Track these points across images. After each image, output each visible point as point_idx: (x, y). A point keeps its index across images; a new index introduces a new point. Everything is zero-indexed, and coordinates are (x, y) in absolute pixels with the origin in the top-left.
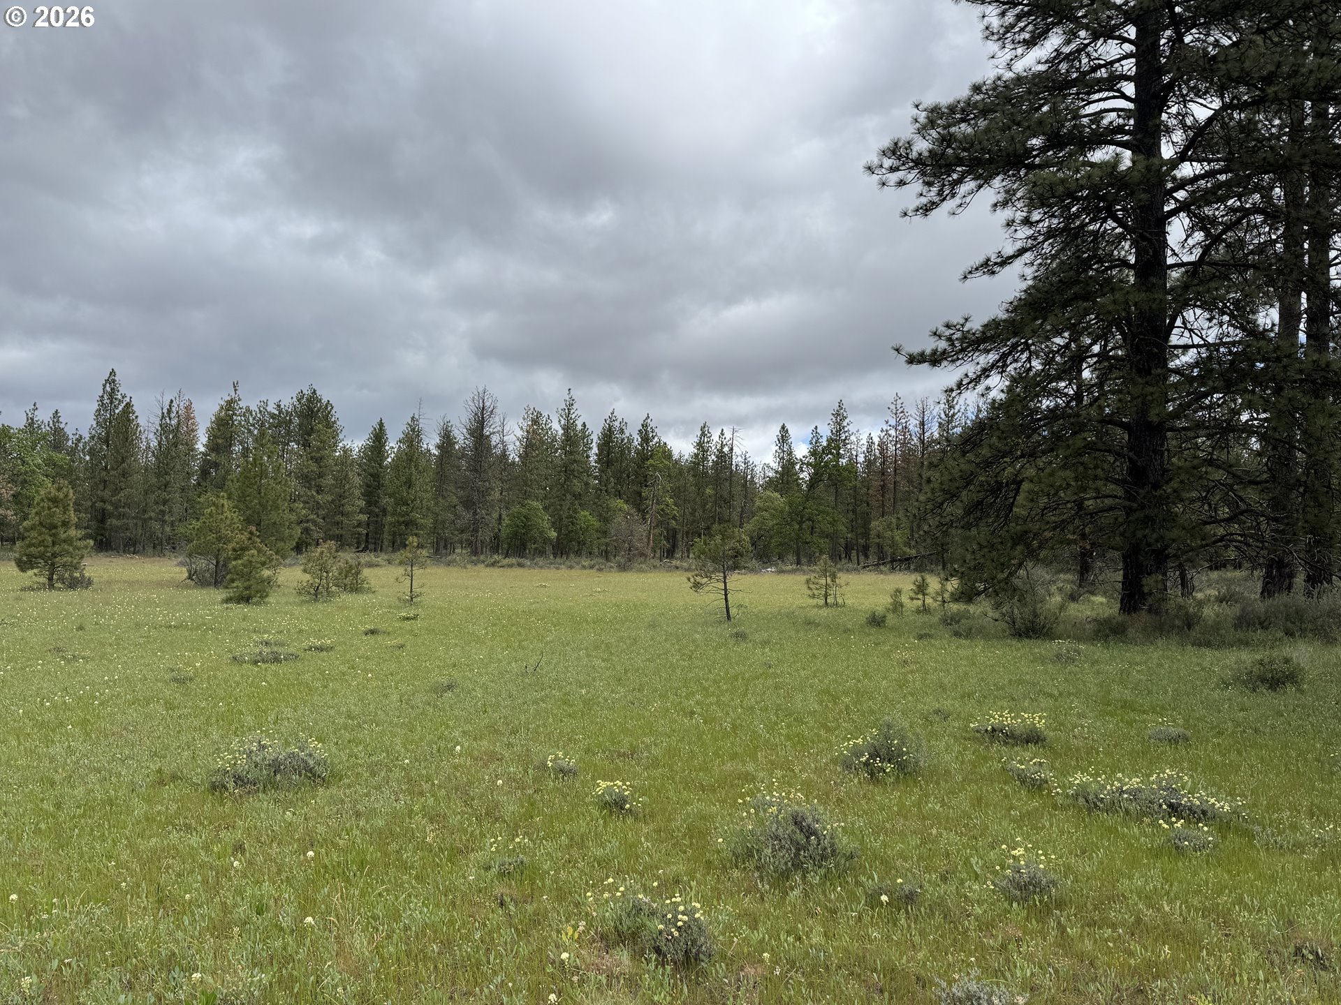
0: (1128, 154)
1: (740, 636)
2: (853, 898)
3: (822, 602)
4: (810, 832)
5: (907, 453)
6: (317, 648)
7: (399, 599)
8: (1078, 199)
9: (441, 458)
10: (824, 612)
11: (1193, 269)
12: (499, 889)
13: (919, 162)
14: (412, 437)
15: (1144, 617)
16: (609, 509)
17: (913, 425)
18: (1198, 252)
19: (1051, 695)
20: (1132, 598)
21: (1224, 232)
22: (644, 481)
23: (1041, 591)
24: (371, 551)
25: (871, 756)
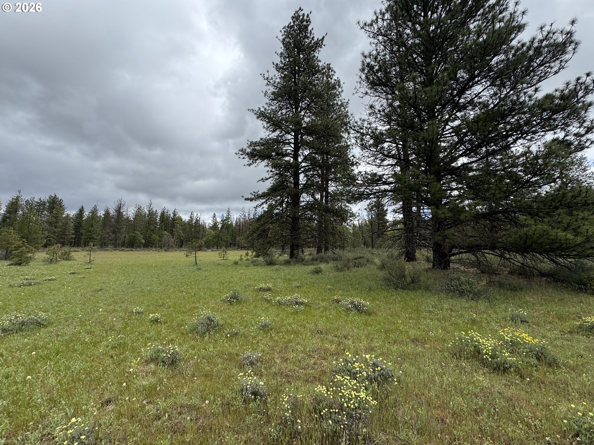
0: (292, 159)
1: (199, 269)
2: (222, 336)
3: (222, 259)
4: (212, 321)
5: (245, 222)
6: (49, 280)
7: (85, 262)
8: (282, 168)
9: (104, 218)
10: (223, 261)
11: (305, 185)
12: (112, 352)
13: (248, 154)
14: (94, 212)
15: (294, 259)
16: (162, 234)
17: (247, 215)
18: (305, 181)
19: (274, 279)
20: (292, 255)
21: (311, 178)
22: (173, 226)
23: (274, 254)
24: (76, 247)
25: (231, 298)
